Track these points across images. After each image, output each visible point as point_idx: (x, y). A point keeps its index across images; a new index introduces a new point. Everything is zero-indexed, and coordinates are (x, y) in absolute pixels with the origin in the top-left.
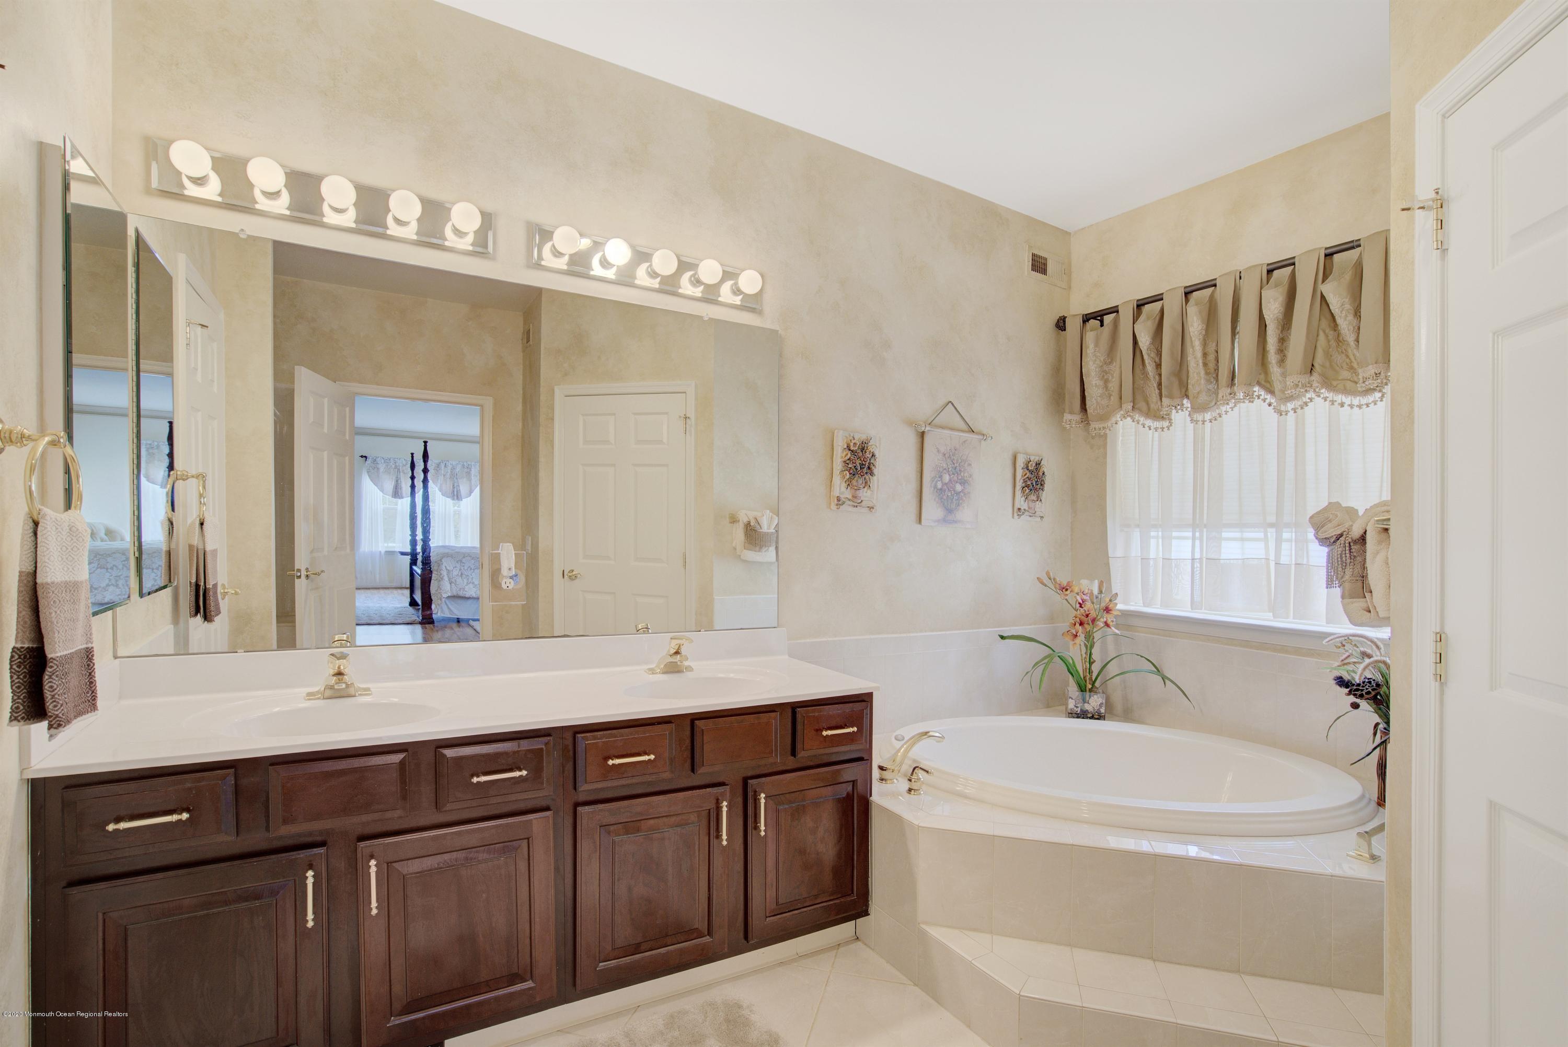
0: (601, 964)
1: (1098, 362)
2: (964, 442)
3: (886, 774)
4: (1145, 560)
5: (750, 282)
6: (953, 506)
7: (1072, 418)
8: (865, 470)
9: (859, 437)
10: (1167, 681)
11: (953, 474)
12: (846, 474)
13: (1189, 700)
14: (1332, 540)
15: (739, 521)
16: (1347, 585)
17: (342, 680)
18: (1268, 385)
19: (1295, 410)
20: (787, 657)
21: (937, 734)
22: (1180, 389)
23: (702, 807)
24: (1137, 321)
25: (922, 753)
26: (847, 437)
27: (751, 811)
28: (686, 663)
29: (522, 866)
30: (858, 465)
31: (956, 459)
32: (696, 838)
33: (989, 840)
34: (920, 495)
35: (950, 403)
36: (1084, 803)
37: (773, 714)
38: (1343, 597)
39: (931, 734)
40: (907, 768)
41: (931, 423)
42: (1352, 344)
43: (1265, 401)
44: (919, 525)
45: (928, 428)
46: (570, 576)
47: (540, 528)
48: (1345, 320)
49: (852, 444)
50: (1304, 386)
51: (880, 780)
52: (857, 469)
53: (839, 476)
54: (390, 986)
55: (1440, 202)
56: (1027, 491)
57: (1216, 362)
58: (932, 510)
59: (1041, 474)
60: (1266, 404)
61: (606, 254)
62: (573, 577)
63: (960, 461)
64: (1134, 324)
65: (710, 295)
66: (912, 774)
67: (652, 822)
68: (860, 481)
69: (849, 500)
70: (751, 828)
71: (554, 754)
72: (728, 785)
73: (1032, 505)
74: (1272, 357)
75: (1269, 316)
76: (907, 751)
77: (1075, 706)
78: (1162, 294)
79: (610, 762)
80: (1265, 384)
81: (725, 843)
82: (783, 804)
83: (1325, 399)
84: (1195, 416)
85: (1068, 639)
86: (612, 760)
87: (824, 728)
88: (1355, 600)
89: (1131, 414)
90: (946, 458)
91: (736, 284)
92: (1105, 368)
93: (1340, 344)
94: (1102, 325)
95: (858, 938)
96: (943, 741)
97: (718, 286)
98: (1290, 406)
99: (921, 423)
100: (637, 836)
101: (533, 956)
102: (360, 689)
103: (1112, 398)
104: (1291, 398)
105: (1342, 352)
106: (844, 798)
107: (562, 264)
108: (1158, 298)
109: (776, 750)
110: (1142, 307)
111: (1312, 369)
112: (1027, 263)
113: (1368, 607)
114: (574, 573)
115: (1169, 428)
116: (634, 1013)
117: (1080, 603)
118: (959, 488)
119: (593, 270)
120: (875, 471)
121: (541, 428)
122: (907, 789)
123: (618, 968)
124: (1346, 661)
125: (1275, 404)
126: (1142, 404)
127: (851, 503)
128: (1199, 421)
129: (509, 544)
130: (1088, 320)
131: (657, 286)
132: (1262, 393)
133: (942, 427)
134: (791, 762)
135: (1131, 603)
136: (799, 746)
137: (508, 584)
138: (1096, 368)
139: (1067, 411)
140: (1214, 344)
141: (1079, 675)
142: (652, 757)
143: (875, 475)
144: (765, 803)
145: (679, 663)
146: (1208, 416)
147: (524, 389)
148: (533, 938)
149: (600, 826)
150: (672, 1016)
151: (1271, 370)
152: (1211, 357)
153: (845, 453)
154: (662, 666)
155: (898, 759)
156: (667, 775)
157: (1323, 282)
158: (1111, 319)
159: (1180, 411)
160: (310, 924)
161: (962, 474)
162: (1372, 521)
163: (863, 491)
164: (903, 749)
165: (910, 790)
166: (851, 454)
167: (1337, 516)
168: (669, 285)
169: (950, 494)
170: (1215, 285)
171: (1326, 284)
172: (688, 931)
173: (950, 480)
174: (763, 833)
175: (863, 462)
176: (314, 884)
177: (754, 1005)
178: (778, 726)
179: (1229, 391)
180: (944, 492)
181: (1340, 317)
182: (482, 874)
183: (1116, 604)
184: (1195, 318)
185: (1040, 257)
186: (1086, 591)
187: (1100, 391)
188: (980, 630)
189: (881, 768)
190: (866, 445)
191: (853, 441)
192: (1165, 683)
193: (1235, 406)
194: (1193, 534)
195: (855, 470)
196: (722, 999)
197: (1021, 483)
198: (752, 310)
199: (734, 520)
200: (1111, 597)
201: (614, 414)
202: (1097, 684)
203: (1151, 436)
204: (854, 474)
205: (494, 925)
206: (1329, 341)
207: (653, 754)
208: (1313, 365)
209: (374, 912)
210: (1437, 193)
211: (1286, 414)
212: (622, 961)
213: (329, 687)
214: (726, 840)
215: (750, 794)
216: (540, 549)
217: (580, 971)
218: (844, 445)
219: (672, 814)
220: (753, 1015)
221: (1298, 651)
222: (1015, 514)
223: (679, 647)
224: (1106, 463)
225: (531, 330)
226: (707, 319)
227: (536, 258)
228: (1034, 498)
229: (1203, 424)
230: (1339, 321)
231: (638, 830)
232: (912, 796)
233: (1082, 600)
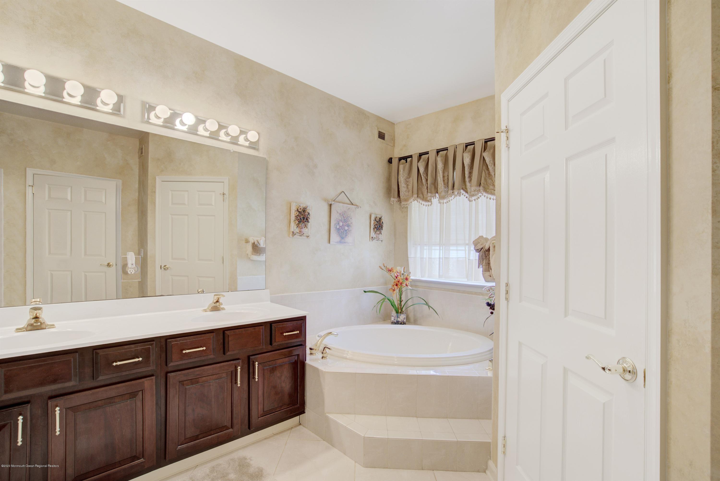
0: (179, 447)
1: (404, 177)
2: (349, 209)
3: (313, 351)
4: (422, 258)
5: (253, 136)
6: (344, 236)
7: (394, 200)
8: (305, 220)
9: (303, 206)
10: (430, 308)
11: (344, 222)
12: (296, 222)
13: (438, 315)
14: (479, 250)
15: (249, 242)
16: (484, 267)
17: (38, 321)
18: (466, 190)
19: (475, 200)
20: (269, 302)
21: (335, 333)
22: (435, 190)
23: (228, 370)
24: (419, 161)
25: (328, 341)
26: (297, 206)
27: (251, 371)
28: (222, 306)
29: (139, 404)
30: (302, 218)
31: (345, 216)
32: (226, 384)
33: (354, 375)
34: (329, 231)
35: (343, 192)
36: (396, 357)
37: (261, 327)
38: (483, 271)
39: (333, 333)
40: (321, 348)
41: (335, 200)
42: (493, 176)
43: (465, 196)
44: (329, 244)
45: (333, 203)
46: (164, 268)
47: (148, 245)
48: (491, 167)
49: (299, 209)
50: (477, 191)
51: (310, 354)
52: (301, 220)
53: (294, 223)
54: (66, 470)
55: (507, 131)
56: (376, 230)
57: (448, 180)
58: (335, 237)
59: (381, 223)
60: (465, 197)
61: (183, 119)
62: (166, 269)
63: (347, 217)
64: (418, 162)
65: (234, 141)
66: (324, 350)
67: (204, 378)
68: (303, 225)
69: (298, 233)
70: (251, 378)
71: (156, 350)
72: (241, 359)
73: (378, 236)
74: (467, 179)
75: (466, 163)
76: (322, 341)
77: (394, 319)
78: (428, 152)
79: (184, 352)
80: (465, 189)
81: (239, 385)
82: (266, 366)
83: (485, 196)
84: (440, 201)
85: (391, 291)
86: (185, 351)
87: (284, 332)
88: (486, 272)
89: (417, 199)
90: (341, 215)
91: (246, 136)
92: (407, 180)
93: (490, 176)
94: (406, 162)
95: (300, 424)
96: (337, 336)
97: (237, 138)
98: (473, 198)
99: (330, 200)
100: (196, 385)
101: (144, 446)
102: (48, 325)
103: (410, 192)
104: (473, 195)
105: (490, 179)
106: (293, 362)
107: (160, 122)
108: (427, 153)
109: (263, 343)
110: (421, 156)
111: (480, 185)
112: (376, 135)
113: (491, 275)
114: (167, 267)
115: (431, 205)
116: (195, 468)
117: (396, 277)
118: (346, 228)
119: (176, 126)
120: (310, 221)
121: (149, 196)
122: (321, 357)
123: (187, 447)
124: (490, 297)
125: (468, 197)
126: (421, 195)
127: (299, 234)
128: (441, 203)
129: (131, 252)
130: (401, 160)
131: (208, 135)
132: (464, 193)
133: (339, 202)
134: (270, 348)
135: (417, 276)
136: (273, 340)
137: (131, 272)
138: (403, 179)
139: (392, 196)
140: (447, 173)
141: (396, 306)
142: (204, 348)
143: (309, 222)
144: (258, 366)
145: (218, 306)
146: (445, 201)
147: (139, 177)
148: (144, 438)
149: (179, 382)
150: (213, 467)
151: (467, 184)
152: (446, 178)
153: (296, 213)
154: (210, 308)
155: (318, 345)
156: (212, 356)
157: (484, 152)
158: (410, 160)
159: (435, 199)
160: (20, 444)
161: (348, 222)
162: (491, 244)
163: (304, 229)
164: (320, 340)
165: (323, 357)
166: (299, 213)
167: (481, 241)
168: (214, 136)
169: (342, 231)
170: (447, 150)
171: (486, 152)
172: (222, 427)
173: (343, 225)
174: (257, 380)
175: (304, 217)
176: (23, 423)
177: (252, 457)
178: (263, 332)
179: (452, 191)
180: (340, 230)
181: (489, 165)
182: (118, 410)
183: (410, 277)
184: (440, 162)
185: (382, 133)
186: (399, 272)
187: (405, 189)
188: (356, 289)
189: (311, 349)
190: (305, 209)
191: (300, 208)
192: (429, 308)
193: (455, 197)
194: (439, 248)
195: (300, 220)
196: (238, 457)
197: (373, 227)
198: (254, 148)
199: (247, 241)
200: (408, 274)
201: (188, 191)
202: (404, 309)
203: (424, 208)
204: (300, 222)
205: (124, 433)
206: (486, 174)
207: (205, 347)
208: (480, 183)
209: (58, 433)
210: (506, 127)
211: (472, 201)
212: (189, 444)
213: (30, 325)
214: (240, 384)
215: (251, 363)
216: (148, 255)
217: (168, 451)
218: (295, 209)
219: (214, 374)
220: (252, 462)
221: (476, 294)
222: (371, 240)
223: (218, 299)
224: (407, 218)
225: (143, 148)
226: (232, 151)
227: (146, 118)
228: (379, 233)
229: (443, 204)
230: (489, 167)
231: (198, 382)
232: (324, 360)
233: (397, 275)
